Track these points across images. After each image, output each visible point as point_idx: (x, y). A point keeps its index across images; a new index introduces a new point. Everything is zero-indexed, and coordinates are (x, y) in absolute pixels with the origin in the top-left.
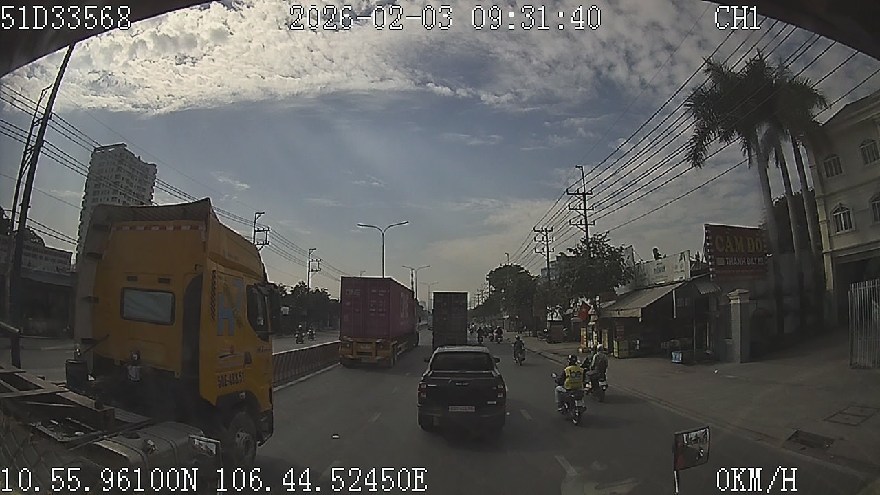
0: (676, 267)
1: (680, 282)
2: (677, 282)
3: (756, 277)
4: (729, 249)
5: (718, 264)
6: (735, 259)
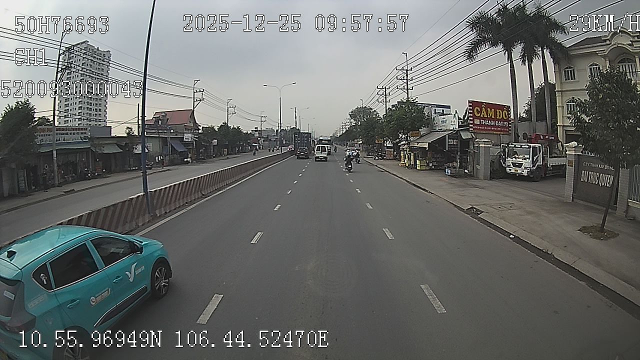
1: (451, 130)
3: (502, 133)
4: (483, 115)
5: (475, 123)
6: (487, 121)
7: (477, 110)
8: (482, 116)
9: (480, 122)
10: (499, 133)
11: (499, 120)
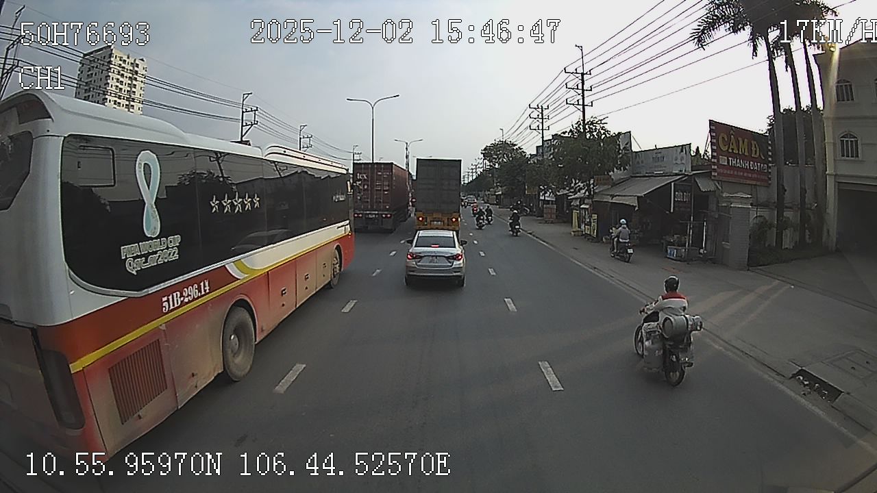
0: (676, 160)
1: (679, 175)
2: (677, 175)
3: (758, 183)
4: (733, 149)
5: (721, 162)
6: (738, 161)
7: (723, 138)
8: (730, 151)
9: (728, 160)
10: (754, 183)
11: (754, 160)
